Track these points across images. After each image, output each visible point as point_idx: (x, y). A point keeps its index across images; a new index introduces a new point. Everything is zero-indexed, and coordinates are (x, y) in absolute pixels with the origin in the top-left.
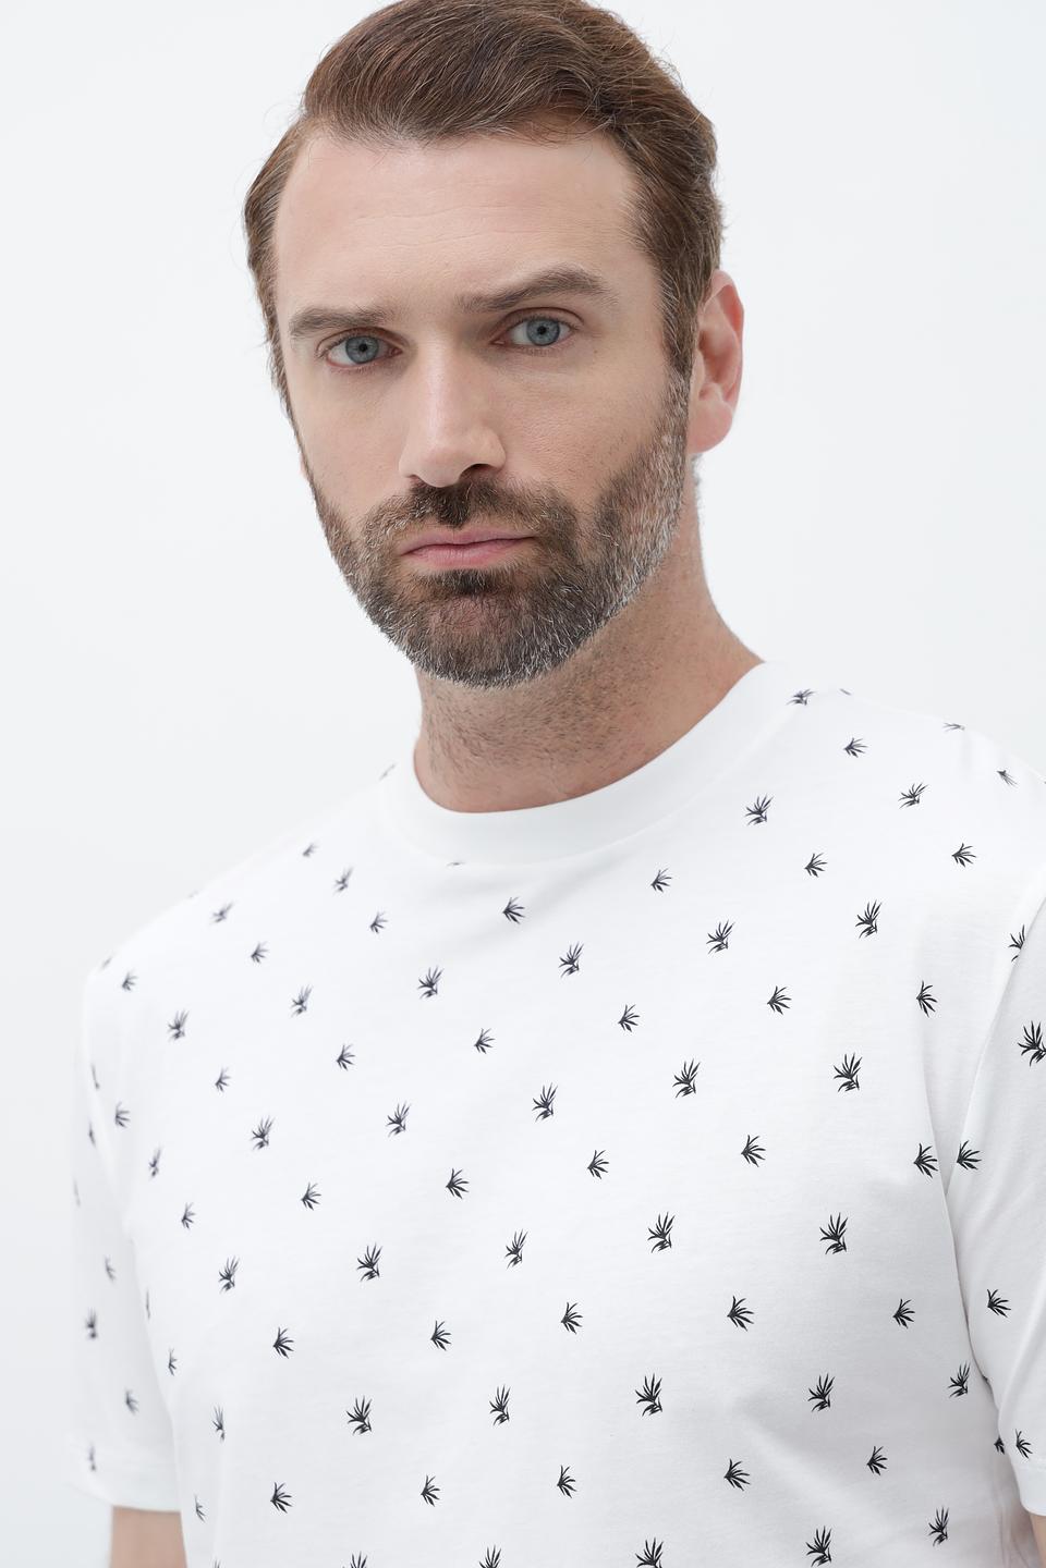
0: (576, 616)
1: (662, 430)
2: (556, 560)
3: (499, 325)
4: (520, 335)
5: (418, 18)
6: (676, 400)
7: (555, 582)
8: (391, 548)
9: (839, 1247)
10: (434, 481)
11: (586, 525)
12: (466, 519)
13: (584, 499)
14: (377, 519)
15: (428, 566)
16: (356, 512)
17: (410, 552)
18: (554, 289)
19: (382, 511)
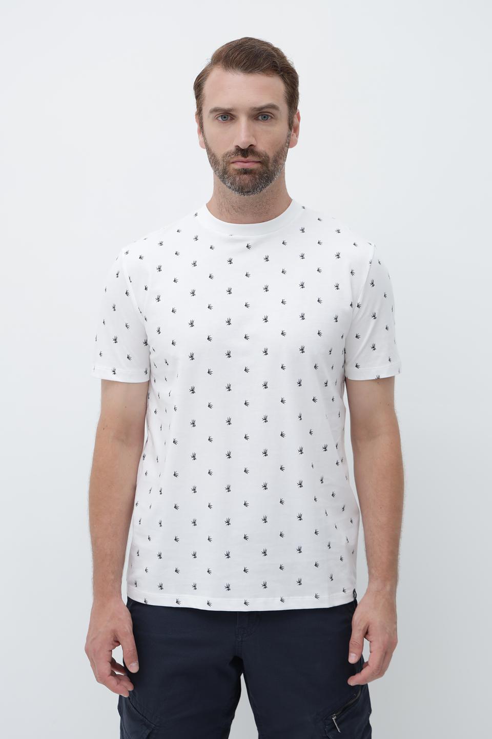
0: (267, 181)
1: (286, 142)
2: (265, 168)
3: (256, 115)
4: (260, 118)
5: (243, 46)
6: (289, 136)
7: (264, 173)
8: (229, 161)
9: (337, 321)
10: (242, 147)
11: (271, 161)
12: (248, 156)
13: (271, 155)
14: (226, 154)
15: (238, 166)
16: (220, 153)
17: (233, 163)
18: (270, 108)
19: (228, 153)
